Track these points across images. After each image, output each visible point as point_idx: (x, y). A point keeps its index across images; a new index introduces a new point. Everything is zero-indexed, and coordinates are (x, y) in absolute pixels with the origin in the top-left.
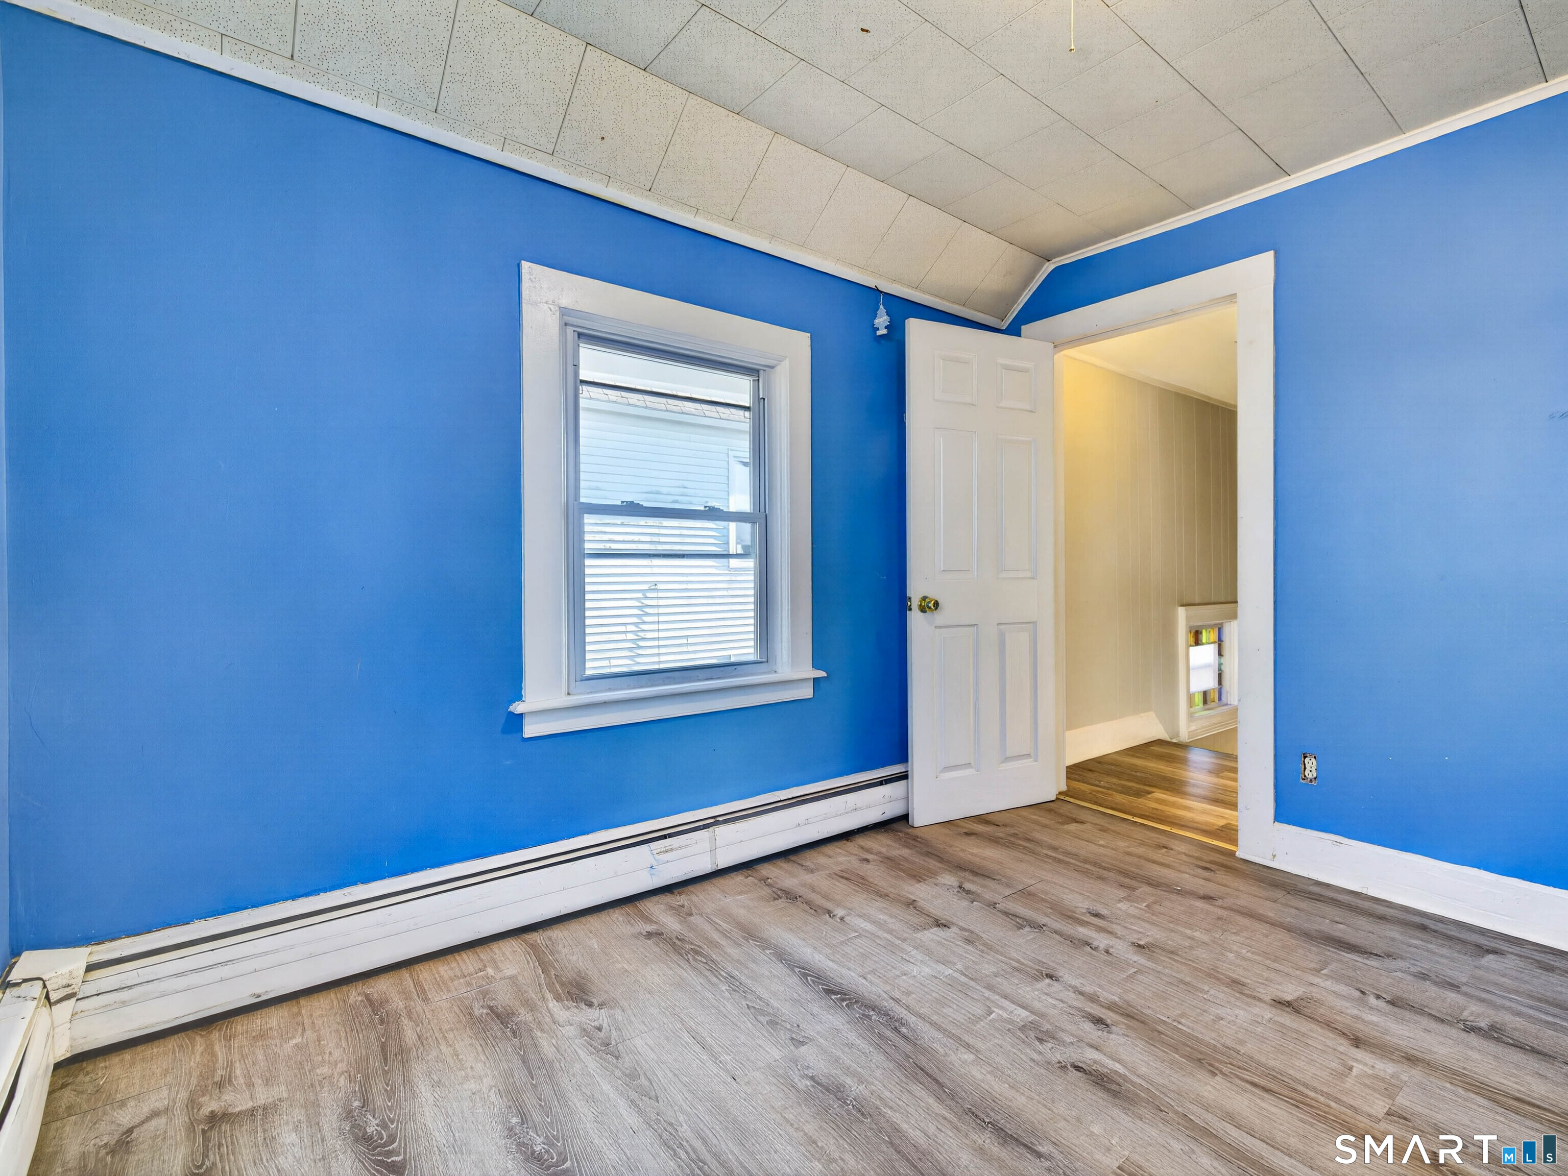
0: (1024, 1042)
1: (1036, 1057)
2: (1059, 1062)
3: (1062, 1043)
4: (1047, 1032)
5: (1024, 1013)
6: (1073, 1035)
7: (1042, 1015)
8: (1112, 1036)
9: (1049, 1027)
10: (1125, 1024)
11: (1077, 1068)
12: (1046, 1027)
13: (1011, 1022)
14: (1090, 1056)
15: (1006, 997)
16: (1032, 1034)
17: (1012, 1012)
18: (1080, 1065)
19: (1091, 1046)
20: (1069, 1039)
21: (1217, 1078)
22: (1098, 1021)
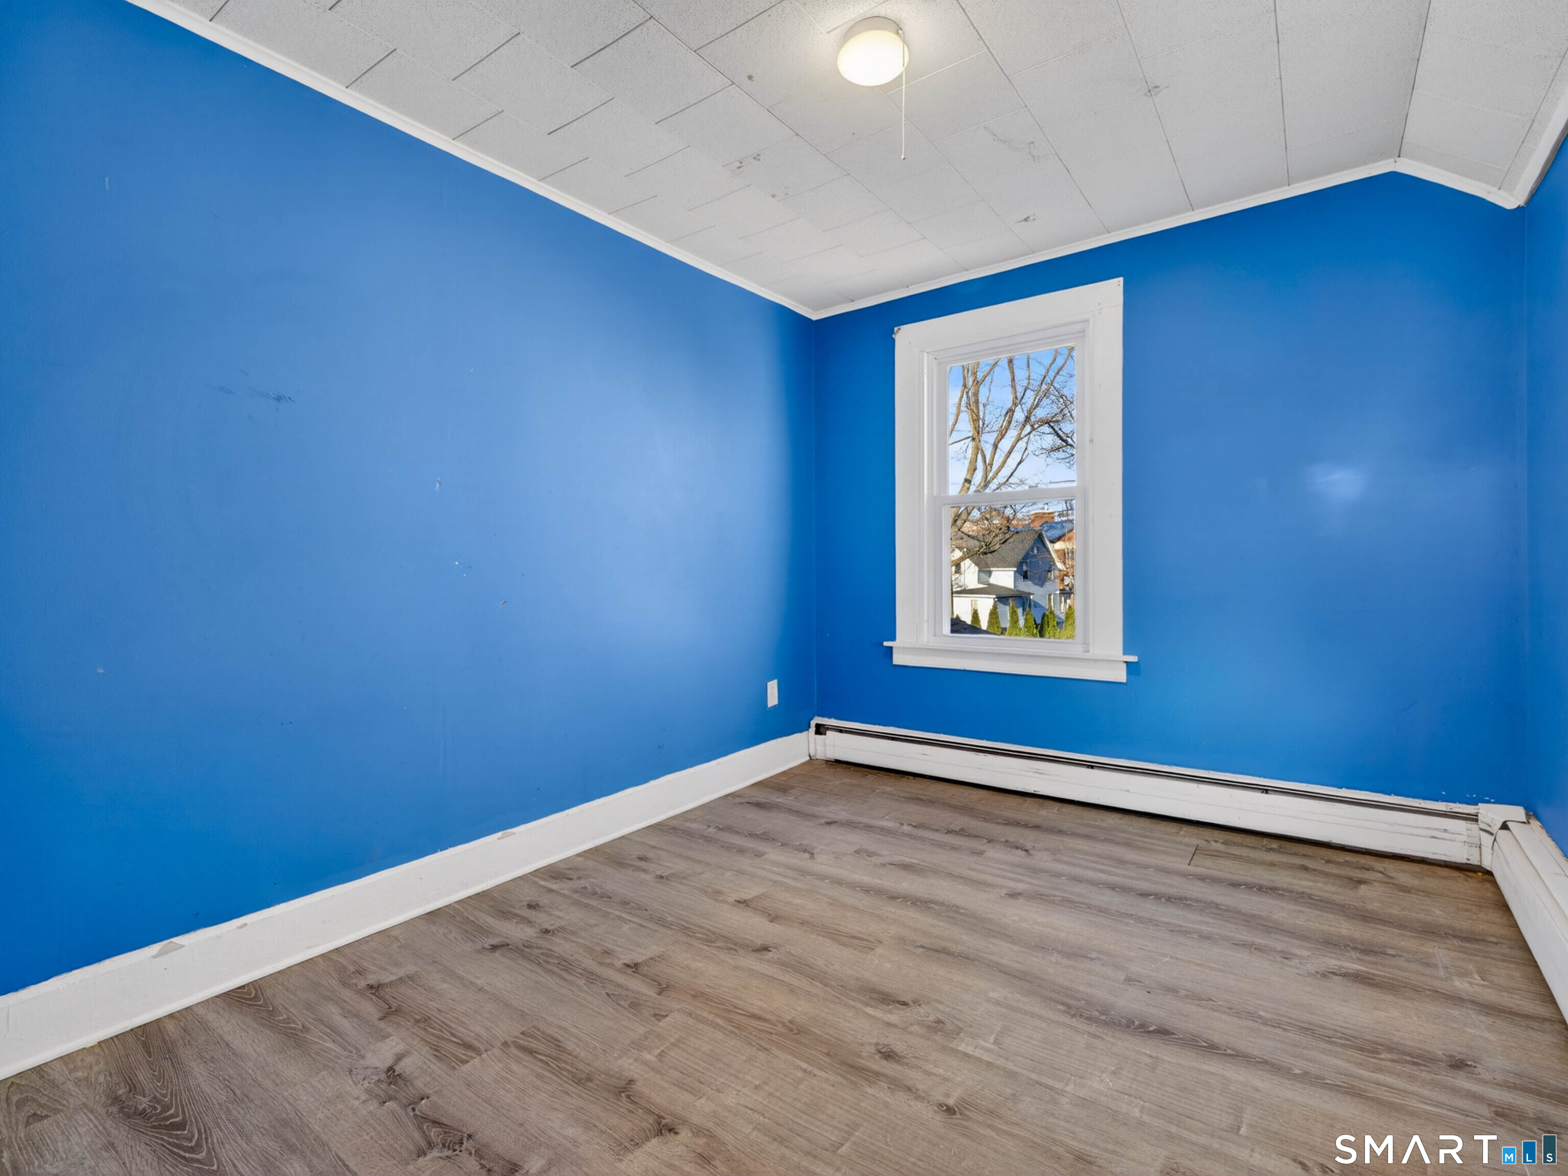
0: (954, 1017)
1: (941, 1007)
2: (919, 1005)
3: (920, 1023)
4: (936, 1031)
5: (962, 1048)
6: (911, 1033)
7: (945, 1049)
8: (874, 1041)
9: (936, 1037)
10: (862, 1058)
11: (905, 1004)
12: (938, 1037)
13: (974, 1036)
14: (894, 1017)
15: (989, 1065)
16: (949, 1026)
17: (976, 1047)
18: (904, 1007)
19: (894, 1026)
20: (915, 1028)
21: (790, 1018)
22: (889, 1055)
